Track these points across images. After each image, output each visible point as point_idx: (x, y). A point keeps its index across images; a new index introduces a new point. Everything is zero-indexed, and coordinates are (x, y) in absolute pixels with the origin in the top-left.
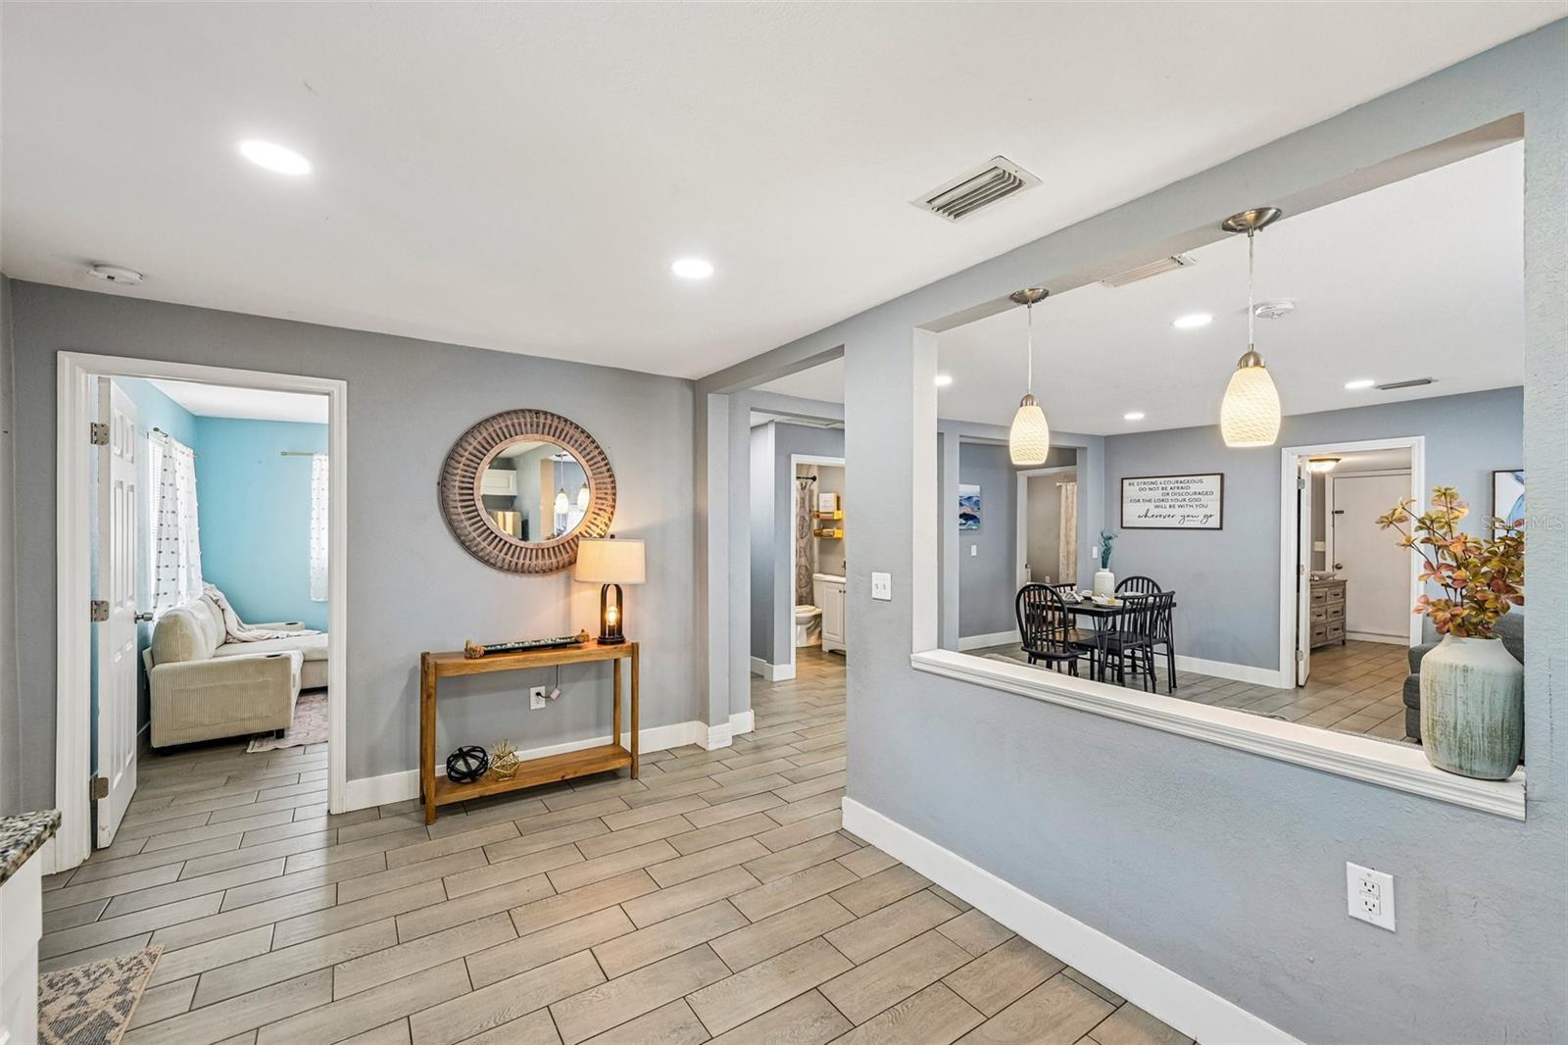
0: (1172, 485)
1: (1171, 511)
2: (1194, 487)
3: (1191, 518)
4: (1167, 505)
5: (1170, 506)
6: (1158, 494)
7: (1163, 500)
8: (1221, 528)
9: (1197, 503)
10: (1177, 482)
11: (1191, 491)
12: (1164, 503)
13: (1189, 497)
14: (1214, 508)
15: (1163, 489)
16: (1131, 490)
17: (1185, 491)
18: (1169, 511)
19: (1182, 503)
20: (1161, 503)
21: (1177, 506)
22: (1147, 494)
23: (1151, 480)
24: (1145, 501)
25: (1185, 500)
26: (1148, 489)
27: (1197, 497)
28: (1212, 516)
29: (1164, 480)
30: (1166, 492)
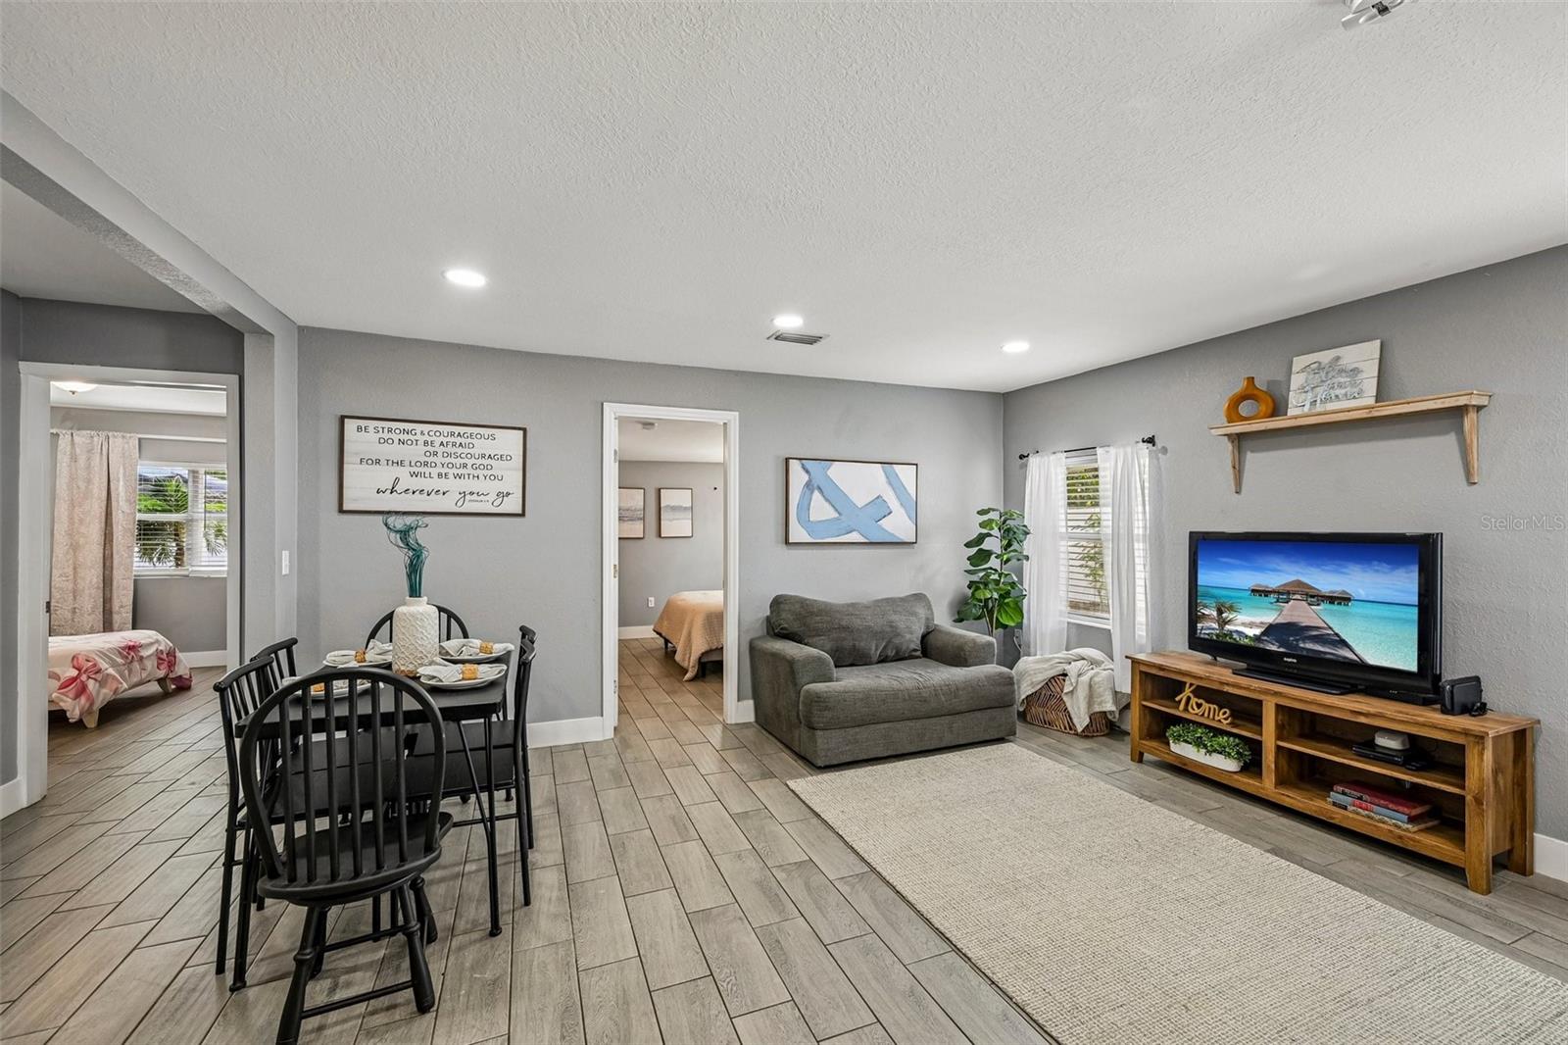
0: (442, 439)
1: (442, 484)
2: (482, 446)
3: (475, 497)
4: (435, 472)
5: (440, 475)
6: (417, 452)
7: (426, 464)
8: (523, 515)
9: (486, 472)
10: (452, 434)
11: (476, 451)
12: (427, 470)
13: (473, 461)
14: (514, 481)
15: (425, 443)
16: (360, 440)
17: (467, 451)
18: (436, 484)
19: (460, 471)
20: (422, 470)
21: (451, 476)
22: (395, 451)
23: (402, 425)
24: (390, 462)
25: (465, 466)
26: (396, 441)
27: (485, 462)
28: (508, 494)
29: (426, 428)
30: (432, 449)
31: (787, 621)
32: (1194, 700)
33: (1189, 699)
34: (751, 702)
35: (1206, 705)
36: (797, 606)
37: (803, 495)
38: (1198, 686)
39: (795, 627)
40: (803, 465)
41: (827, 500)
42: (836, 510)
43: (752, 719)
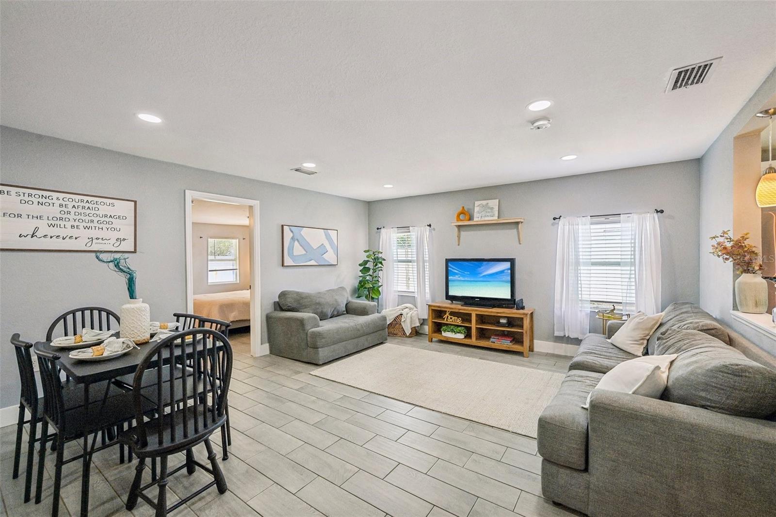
0: (74, 203)
1: (75, 232)
2: (104, 210)
3: (100, 241)
4: (68, 225)
5: (73, 227)
6: (55, 211)
7: (61, 219)
8: (135, 252)
9: (108, 226)
10: (82, 201)
11: (101, 213)
12: (62, 223)
13: (98, 218)
14: (127, 231)
15: (61, 205)
17: (93, 212)
18: (69, 232)
19: (88, 225)
20: (58, 222)
21: (81, 227)
22: (36, 209)
23: (41, 193)
24: (30, 217)
25: (92, 221)
26: (36, 203)
27: (107, 219)
28: (124, 240)
29: (61, 196)
30: (66, 210)
31: (290, 301)
32: (449, 317)
33: (448, 317)
34: (267, 345)
35: (453, 318)
36: (295, 295)
37: (290, 243)
38: (451, 312)
39: (295, 305)
40: (290, 229)
41: (301, 246)
42: (305, 250)
43: (268, 352)
